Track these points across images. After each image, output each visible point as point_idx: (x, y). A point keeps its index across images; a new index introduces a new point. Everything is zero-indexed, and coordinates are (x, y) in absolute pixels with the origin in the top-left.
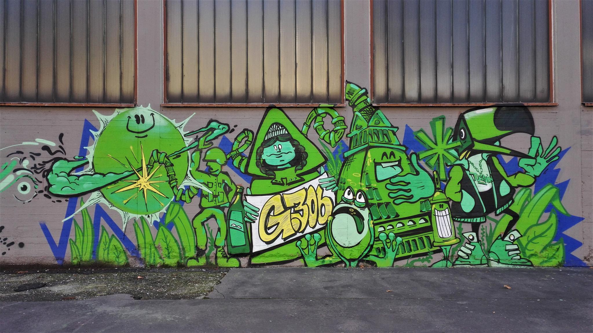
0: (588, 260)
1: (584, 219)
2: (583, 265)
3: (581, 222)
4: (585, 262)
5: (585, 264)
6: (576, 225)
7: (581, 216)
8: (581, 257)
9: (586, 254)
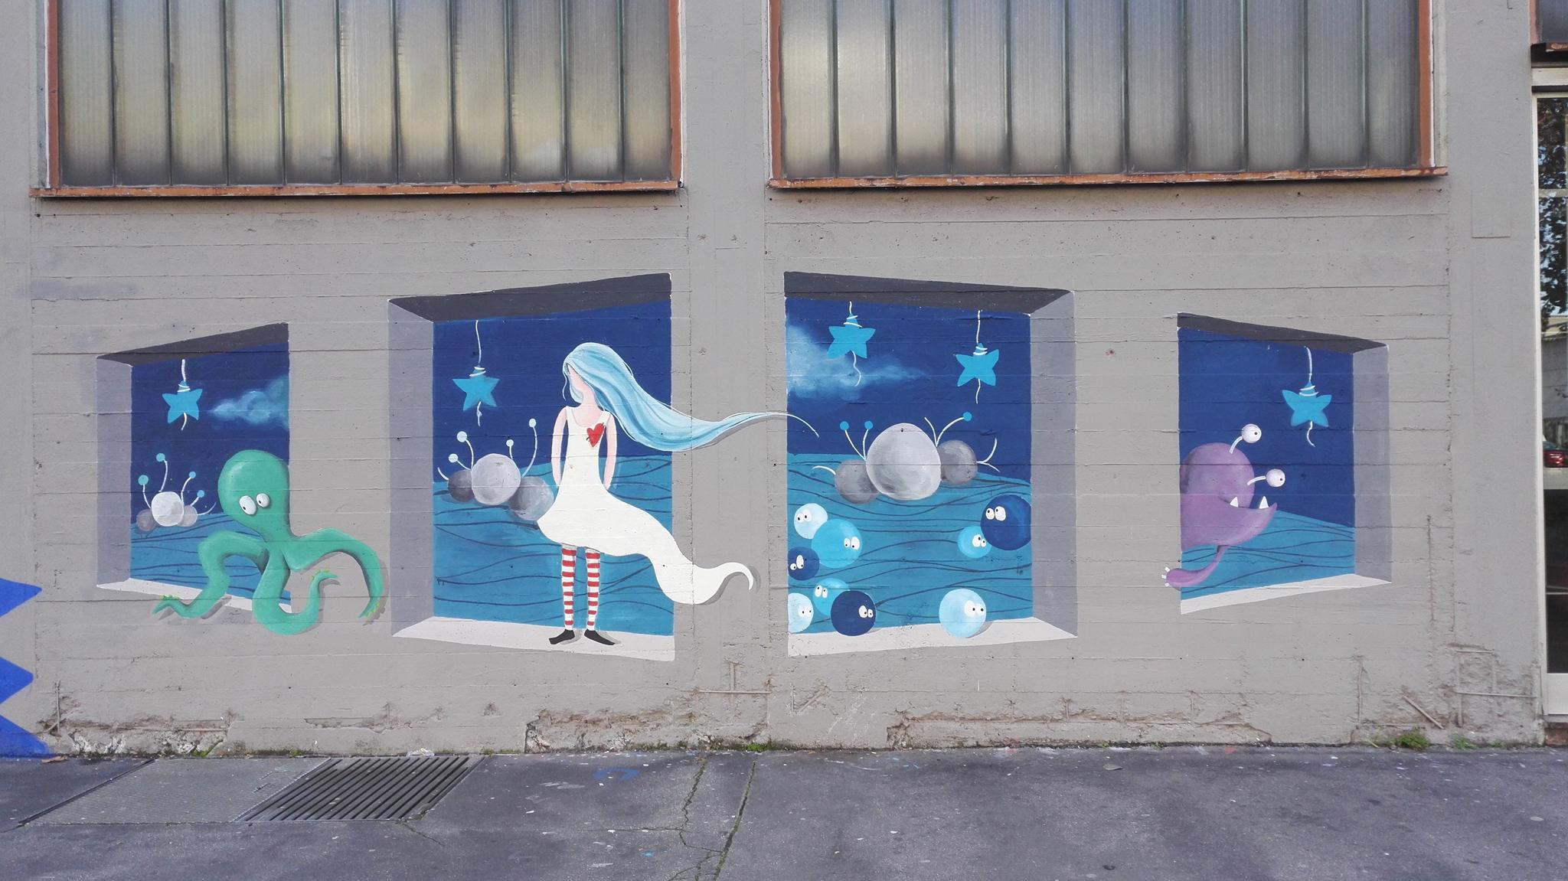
0: (54, 732)
1: (40, 589)
2: (38, 751)
3: (31, 602)
4: (47, 739)
5: (42, 745)
6: (12, 612)
7: (30, 582)
8: (29, 724)
9: (46, 711)
